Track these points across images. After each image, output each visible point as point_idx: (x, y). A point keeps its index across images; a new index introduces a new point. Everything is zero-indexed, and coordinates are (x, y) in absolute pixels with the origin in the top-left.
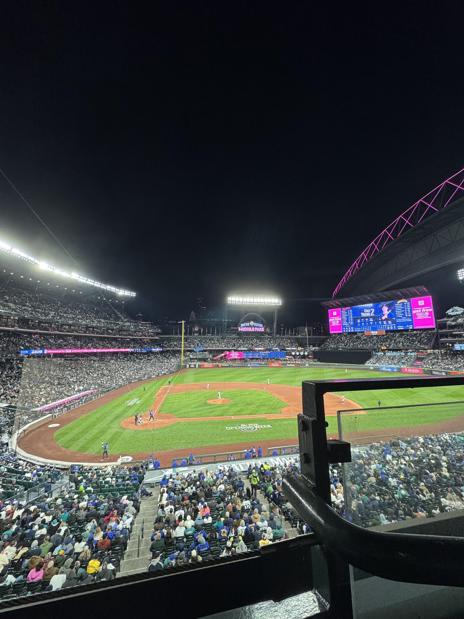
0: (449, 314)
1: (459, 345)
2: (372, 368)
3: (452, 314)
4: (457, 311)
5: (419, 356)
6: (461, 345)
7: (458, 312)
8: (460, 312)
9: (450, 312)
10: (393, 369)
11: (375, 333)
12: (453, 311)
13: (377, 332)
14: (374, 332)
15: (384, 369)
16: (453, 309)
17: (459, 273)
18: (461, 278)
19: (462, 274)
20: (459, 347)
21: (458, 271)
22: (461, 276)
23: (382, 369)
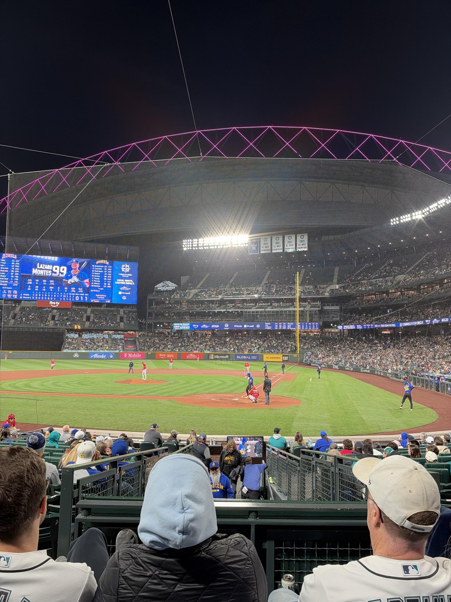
0: (158, 288)
1: (178, 324)
2: (76, 355)
3: (163, 289)
4: (168, 286)
5: (126, 339)
6: (181, 324)
7: (169, 288)
8: (171, 288)
9: (160, 287)
10: (108, 354)
11: (56, 305)
12: (163, 286)
13: (58, 304)
14: (54, 303)
15: (96, 356)
16: (164, 283)
17: (184, 243)
18: (185, 249)
19: (187, 245)
20: (178, 327)
21: (184, 241)
22: (185, 247)
23: (92, 356)
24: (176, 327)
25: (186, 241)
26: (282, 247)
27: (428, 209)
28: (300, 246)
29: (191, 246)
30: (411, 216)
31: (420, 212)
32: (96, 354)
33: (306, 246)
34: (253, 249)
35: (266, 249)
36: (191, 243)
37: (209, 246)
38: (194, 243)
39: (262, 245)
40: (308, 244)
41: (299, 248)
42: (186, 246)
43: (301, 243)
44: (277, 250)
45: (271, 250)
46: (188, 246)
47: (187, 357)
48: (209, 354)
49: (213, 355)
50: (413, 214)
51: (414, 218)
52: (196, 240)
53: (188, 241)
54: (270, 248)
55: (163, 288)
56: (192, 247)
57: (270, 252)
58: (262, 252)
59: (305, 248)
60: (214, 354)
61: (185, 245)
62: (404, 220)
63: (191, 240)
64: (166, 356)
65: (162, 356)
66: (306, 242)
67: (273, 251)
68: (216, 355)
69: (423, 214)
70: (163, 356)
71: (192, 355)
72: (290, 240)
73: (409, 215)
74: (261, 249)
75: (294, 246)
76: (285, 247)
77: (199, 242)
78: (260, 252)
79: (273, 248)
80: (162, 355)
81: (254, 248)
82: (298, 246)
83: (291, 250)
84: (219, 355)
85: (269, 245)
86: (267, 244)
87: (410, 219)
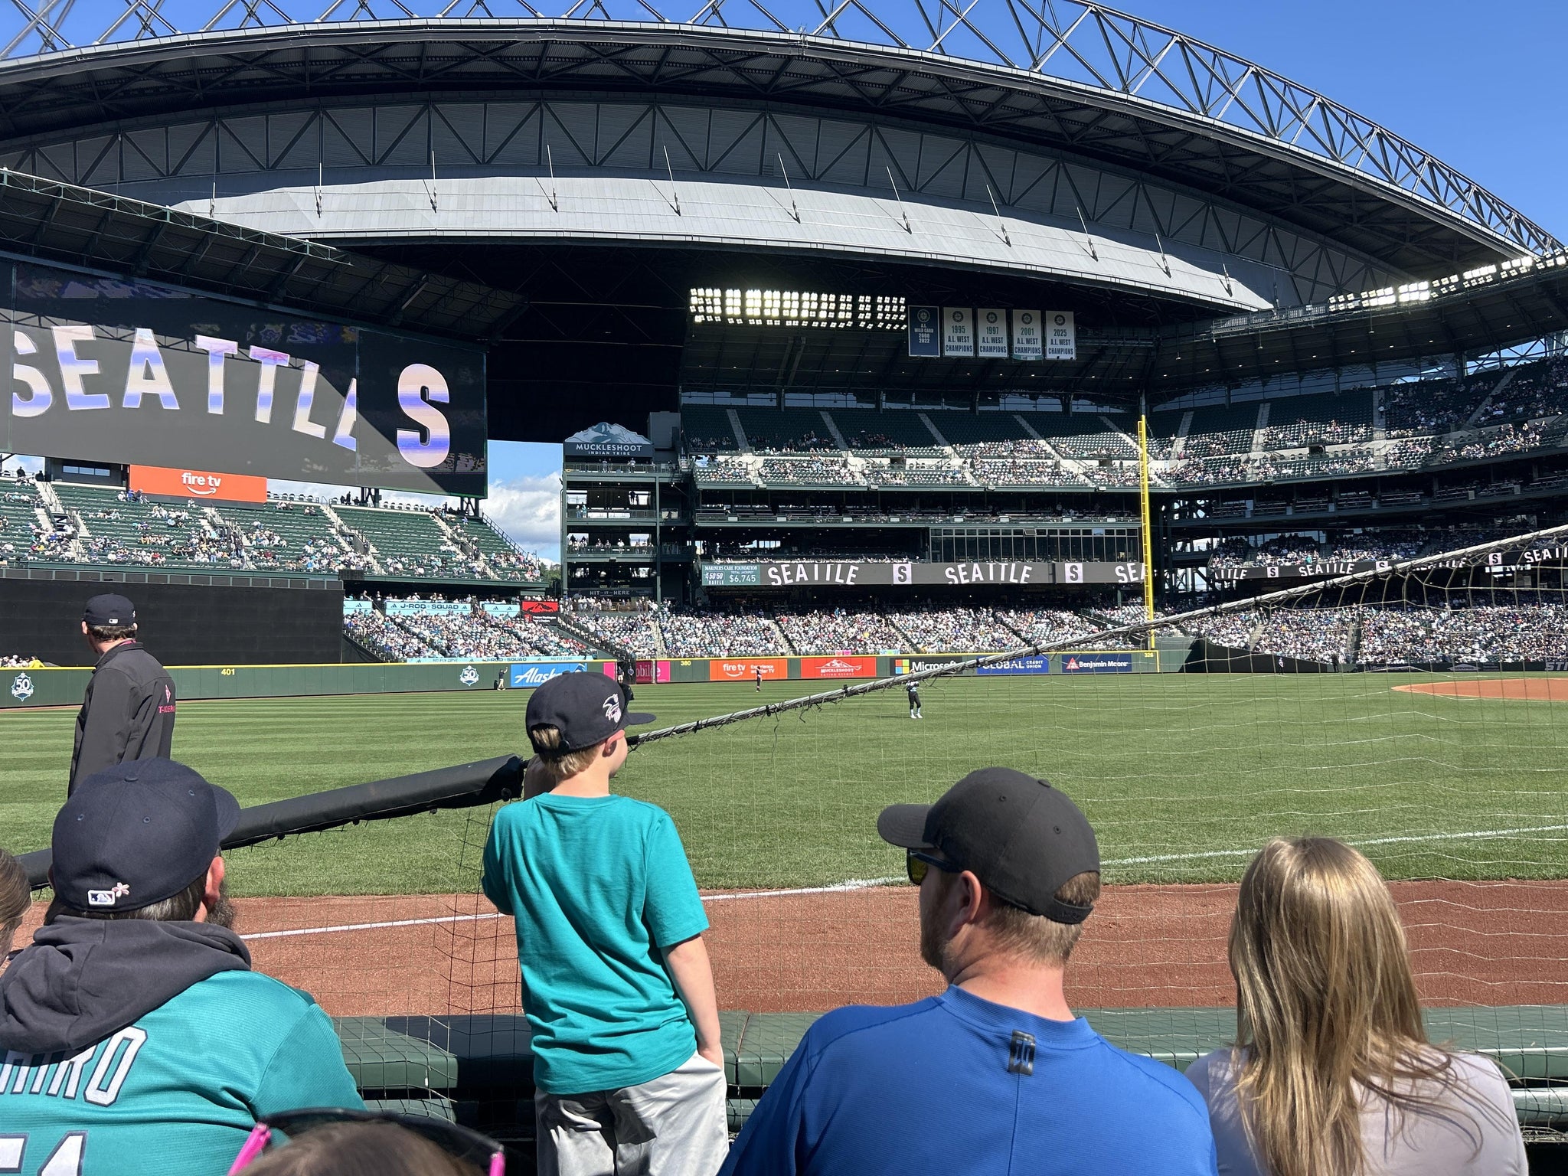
0: (578, 447)
2: (470, 677)
3: (595, 450)
4: (615, 442)
5: (527, 619)
7: (620, 447)
8: (626, 448)
9: (582, 442)
11: (206, 487)
12: (598, 440)
16: (598, 429)
17: (694, 300)
18: (699, 319)
19: (705, 305)
20: (720, 576)
21: (693, 291)
22: (697, 313)
23: (521, 677)
24: (713, 577)
25: (701, 292)
26: (1005, 344)
27: (1455, 279)
28: (1054, 347)
29: (718, 310)
30: (1396, 293)
31: (1425, 285)
32: (532, 670)
33: (1072, 346)
34: (921, 341)
35: (962, 344)
36: (717, 302)
37: (783, 319)
38: (729, 302)
39: (948, 332)
40: (1076, 342)
41: (1053, 351)
42: (701, 309)
43: (1058, 338)
44: (991, 349)
45: (976, 351)
46: (709, 310)
47: (823, 671)
48: (893, 661)
49: (906, 662)
50: (1403, 288)
51: (1403, 299)
52: (738, 293)
53: (709, 292)
54: (971, 343)
55: (598, 447)
56: (724, 316)
57: (971, 354)
58: (947, 353)
59: (1068, 351)
60: (912, 660)
61: (697, 306)
62: (1373, 302)
63: (718, 292)
64: (748, 669)
65: (731, 672)
66: (1071, 335)
67: (982, 354)
68: (917, 660)
69: (1437, 289)
70: (737, 672)
71: (838, 665)
72: (1028, 326)
73: (1390, 290)
74: (946, 343)
75: (1039, 345)
76: (1016, 345)
77: (749, 303)
78: (942, 351)
79: (981, 344)
80: (734, 668)
81: (924, 338)
82: (1049, 346)
83: (1031, 357)
84: (929, 660)
85: (969, 333)
86: (961, 329)
87: (1391, 300)
